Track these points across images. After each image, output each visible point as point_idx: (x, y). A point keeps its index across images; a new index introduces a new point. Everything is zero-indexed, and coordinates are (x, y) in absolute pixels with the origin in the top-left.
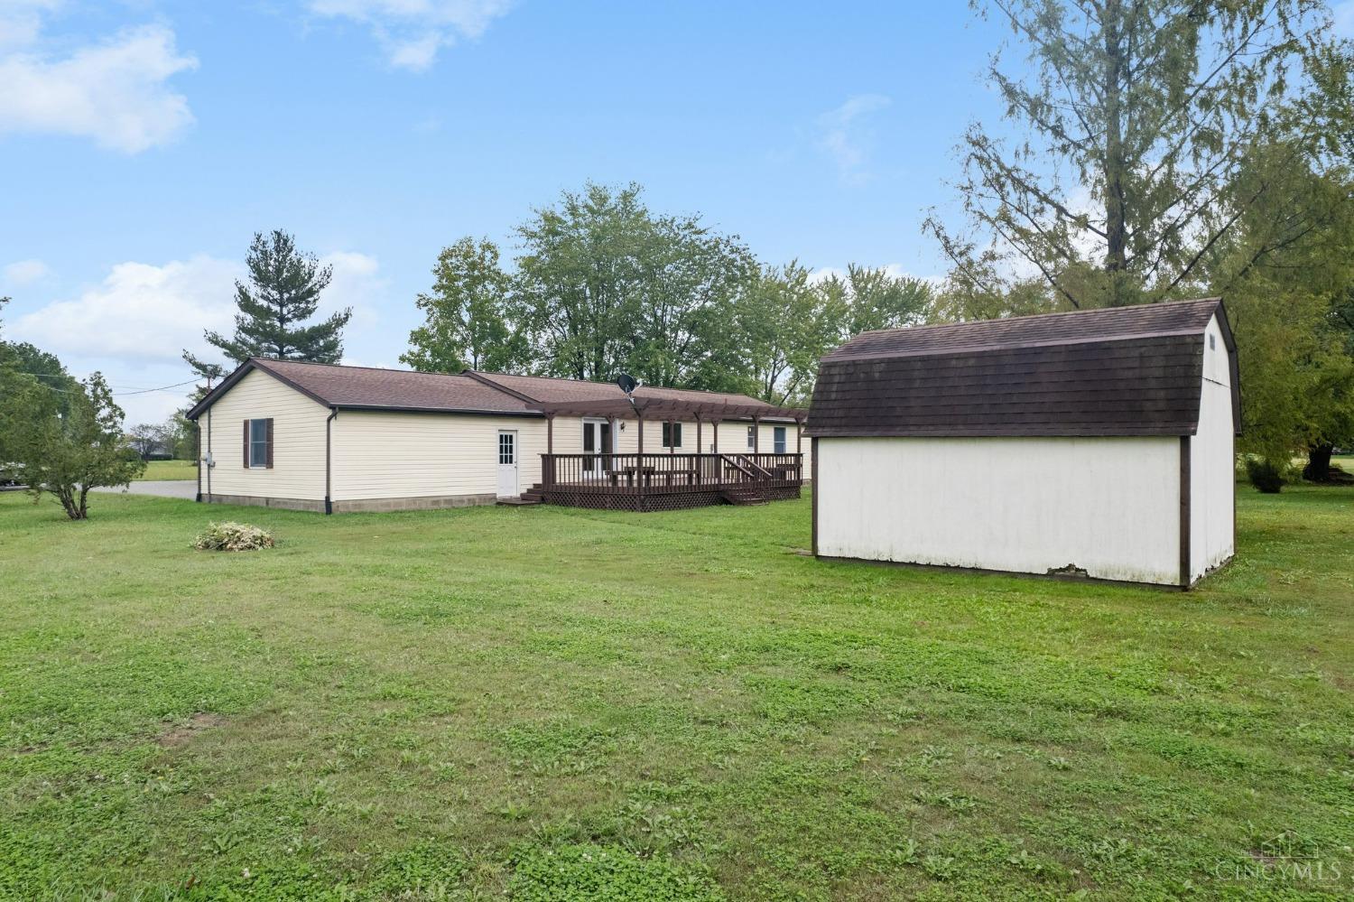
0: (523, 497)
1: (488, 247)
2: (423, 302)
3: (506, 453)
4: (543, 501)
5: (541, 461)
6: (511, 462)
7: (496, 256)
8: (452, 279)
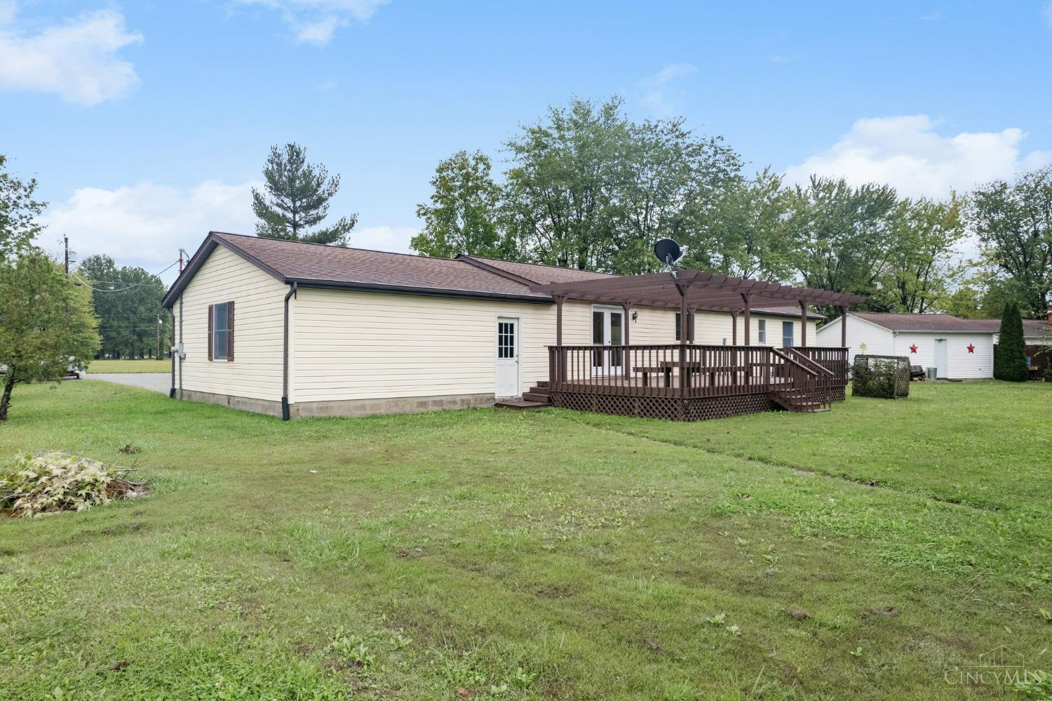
0: (526, 397)
1: (481, 159)
2: (422, 212)
3: (506, 347)
4: (550, 402)
5: (547, 354)
6: (512, 356)
7: (488, 167)
8: (450, 189)
